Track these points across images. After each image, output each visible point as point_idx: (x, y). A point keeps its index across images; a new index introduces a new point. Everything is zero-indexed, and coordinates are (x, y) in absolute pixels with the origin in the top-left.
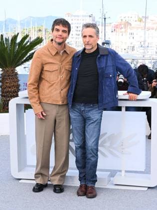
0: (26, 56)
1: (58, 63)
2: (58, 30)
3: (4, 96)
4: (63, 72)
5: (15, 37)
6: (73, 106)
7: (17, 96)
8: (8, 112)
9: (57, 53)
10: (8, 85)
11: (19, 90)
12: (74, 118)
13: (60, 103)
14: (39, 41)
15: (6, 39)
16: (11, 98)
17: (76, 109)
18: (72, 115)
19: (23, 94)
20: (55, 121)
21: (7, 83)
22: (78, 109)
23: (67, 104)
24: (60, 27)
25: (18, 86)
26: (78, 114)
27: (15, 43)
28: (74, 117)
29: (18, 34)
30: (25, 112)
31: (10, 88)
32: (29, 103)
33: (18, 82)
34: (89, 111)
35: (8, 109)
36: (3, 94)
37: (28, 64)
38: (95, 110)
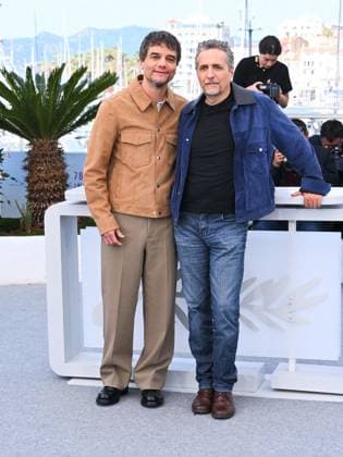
0: (82, 114)
1: (151, 127)
2: (157, 56)
3: (35, 200)
4: (162, 149)
5: (57, 73)
6: (182, 220)
7: (62, 199)
8: (42, 233)
9: (151, 106)
10: (42, 175)
11: (66, 187)
12: (185, 247)
13: (155, 214)
14: (108, 80)
15: (37, 76)
16: (50, 204)
17: (188, 227)
18: (181, 241)
19: (74, 194)
20: (145, 252)
21: (40, 171)
22: (192, 226)
23: (170, 217)
24: (162, 50)
25: (64, 177)
26: (194, 237)
27: (57, 84)
28: (184, 244)
29: (64, 65)
30: (79, 233)
31: (46, 181)
32: (89, 214)
33: (64, 169)
34: (216, 230)
35: (43, 227)
36: (33, 195)
37: (86, 130)
38: (229, 228)
